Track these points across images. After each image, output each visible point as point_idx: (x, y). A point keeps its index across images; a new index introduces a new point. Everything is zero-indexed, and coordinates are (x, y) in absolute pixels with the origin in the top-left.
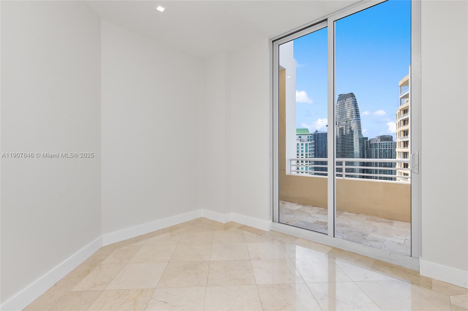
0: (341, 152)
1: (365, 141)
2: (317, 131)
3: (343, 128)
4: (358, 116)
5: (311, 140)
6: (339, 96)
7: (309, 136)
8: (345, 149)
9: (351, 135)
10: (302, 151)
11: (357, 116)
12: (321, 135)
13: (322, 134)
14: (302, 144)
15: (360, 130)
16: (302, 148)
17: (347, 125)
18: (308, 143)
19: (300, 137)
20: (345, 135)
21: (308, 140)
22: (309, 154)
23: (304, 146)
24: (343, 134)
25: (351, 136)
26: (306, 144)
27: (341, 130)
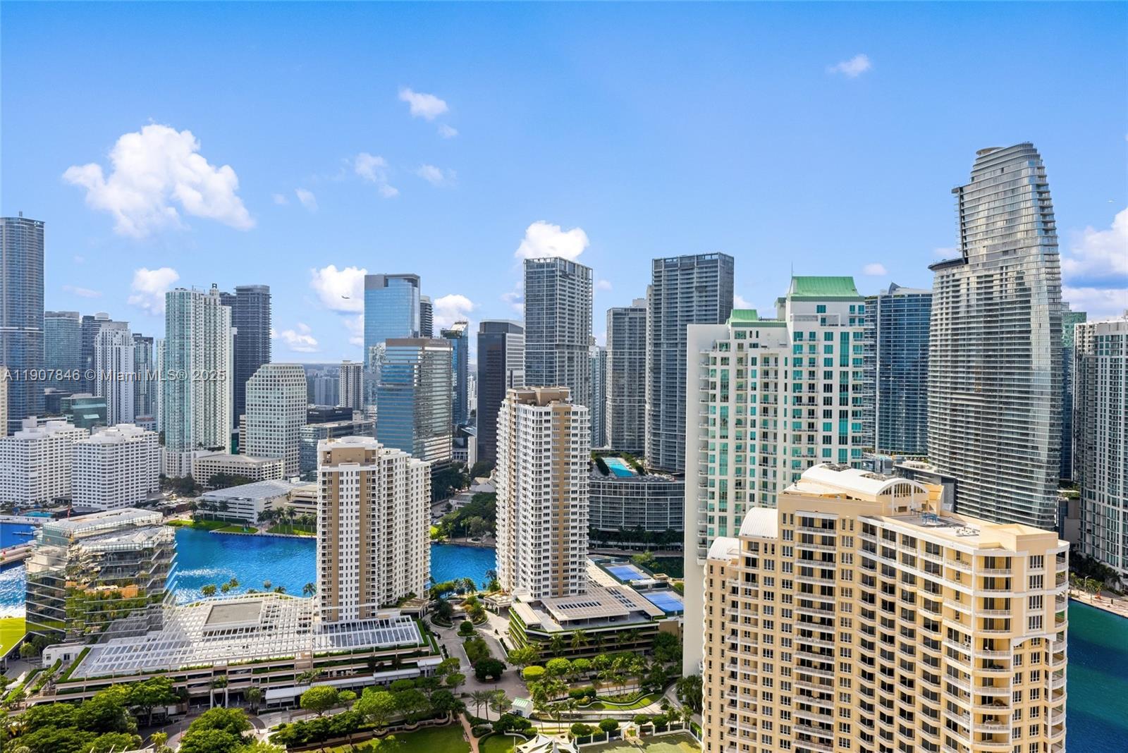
0: (980, 367)
1: (1077, 325)
2: (894, 287)
3: (992, 276)
4: (1050, 234)
5: (861, 321)
6: (978, 156)
7: (857, 304)
8: (996, 356)
9: (1021, 302)
10: (828, 362)
11: (1046, 231)
12: (910, 301)
13: (913, 298)
14: (829, 336)
15: (1055, 287)
16: (829, 349)
17: (1007, 267)
18: (851, 330)
19: (821, 309)
20: (997, 304)
21: (852, 321)
22: (855, 374)
23: (836, 342)
24: (991, 299)
25: (1022, 308)
26: (844, 337)
27: (983, 285)
